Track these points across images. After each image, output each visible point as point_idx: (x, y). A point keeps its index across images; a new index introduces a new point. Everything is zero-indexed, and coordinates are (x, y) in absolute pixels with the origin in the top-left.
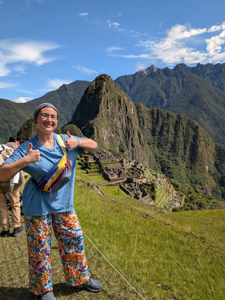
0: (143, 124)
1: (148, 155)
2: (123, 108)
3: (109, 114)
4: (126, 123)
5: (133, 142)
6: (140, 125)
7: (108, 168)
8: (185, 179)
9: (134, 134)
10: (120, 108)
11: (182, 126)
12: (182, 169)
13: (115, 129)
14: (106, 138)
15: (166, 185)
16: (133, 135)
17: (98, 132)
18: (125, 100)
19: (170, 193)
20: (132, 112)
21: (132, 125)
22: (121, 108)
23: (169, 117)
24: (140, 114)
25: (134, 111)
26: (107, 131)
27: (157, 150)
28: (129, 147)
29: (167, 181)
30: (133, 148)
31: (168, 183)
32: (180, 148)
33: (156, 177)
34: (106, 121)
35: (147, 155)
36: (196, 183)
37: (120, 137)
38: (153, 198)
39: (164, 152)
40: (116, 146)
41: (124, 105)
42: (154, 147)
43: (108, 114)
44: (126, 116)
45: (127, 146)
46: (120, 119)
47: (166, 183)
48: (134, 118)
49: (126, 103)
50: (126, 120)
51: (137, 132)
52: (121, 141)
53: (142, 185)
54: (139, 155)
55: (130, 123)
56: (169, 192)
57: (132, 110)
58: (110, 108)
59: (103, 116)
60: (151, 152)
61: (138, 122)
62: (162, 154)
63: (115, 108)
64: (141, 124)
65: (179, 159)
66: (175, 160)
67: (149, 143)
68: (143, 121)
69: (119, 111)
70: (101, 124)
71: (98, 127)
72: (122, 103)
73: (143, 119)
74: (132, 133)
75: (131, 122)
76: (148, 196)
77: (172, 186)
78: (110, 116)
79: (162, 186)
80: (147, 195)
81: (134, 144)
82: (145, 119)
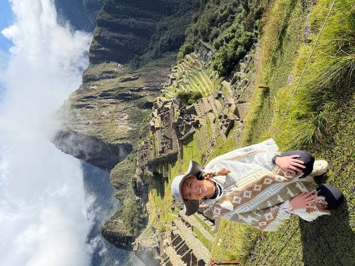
0: (111, 72)
1: (153, 68)
2: (89, 102)
3: (97, 122)
4: (109, 98)
5: (136, 89)
6: (113, 77)
7: (161, 150)
8: (184, 17)
9: (124, 87)
10: (89, 106)
11: (113, 19)
12: (172, 21)
13: (117, 114)
14: (130, 127)
15: (186, 66)
16: (125, 89)
17: (122, 139)
18: (78, 99)
19: (195, 61)
20: (94, 87)
21: (112, 91)
22: (89, 104)
23: (101, 36)
24: (97, 76)
25: (93, 85)
26: (120, 125)
27: (147, 55)
28: (142, 95)
29: (180, 63)
30: (143, 90)
31: (183, 61)
32: (143, 22)
33: (175, 79)
34: (107, 126)
35: (153, 70)
36: (190, 4)
37: (129, 107)
38: (199, 97)
39: (150, 45)
40: (141, 113)
41: (84, 100)
42: (143, 59)
43: (97, 124)
44: (99, 97)
45: (141, 97)
46: (104, 106)
47: (183, 65)
48: (103, 86)
49: (82, 97)
50: (105, 98)
51: (121, 83)
52: (134, 106)
53: (181, 110)
54: (153, 82)
55: (110, 92)
56: (194, 64)
57: (91, 87)
58: (88, 121)
59: (100, 130)
60: (150, 64)
61: (108, 80)
62: (152, 49)
63: (88, 113)
64: (111, 75)
65: (158, 25)
66: (160, 30)
67: (136, 66)
68: (107, 72)
69: (93, 108)
70: (110, 134)
71: (114, 138)
72: (81, 103)
73: (103, 72)
74: (123, 90)
75: (107, 92)
76: (195, 104)
77: (188, 56)
78: (99, 121)
79: (186, 72)
80: (194, 107)
81: (138, 89)
82: (103, 70)
